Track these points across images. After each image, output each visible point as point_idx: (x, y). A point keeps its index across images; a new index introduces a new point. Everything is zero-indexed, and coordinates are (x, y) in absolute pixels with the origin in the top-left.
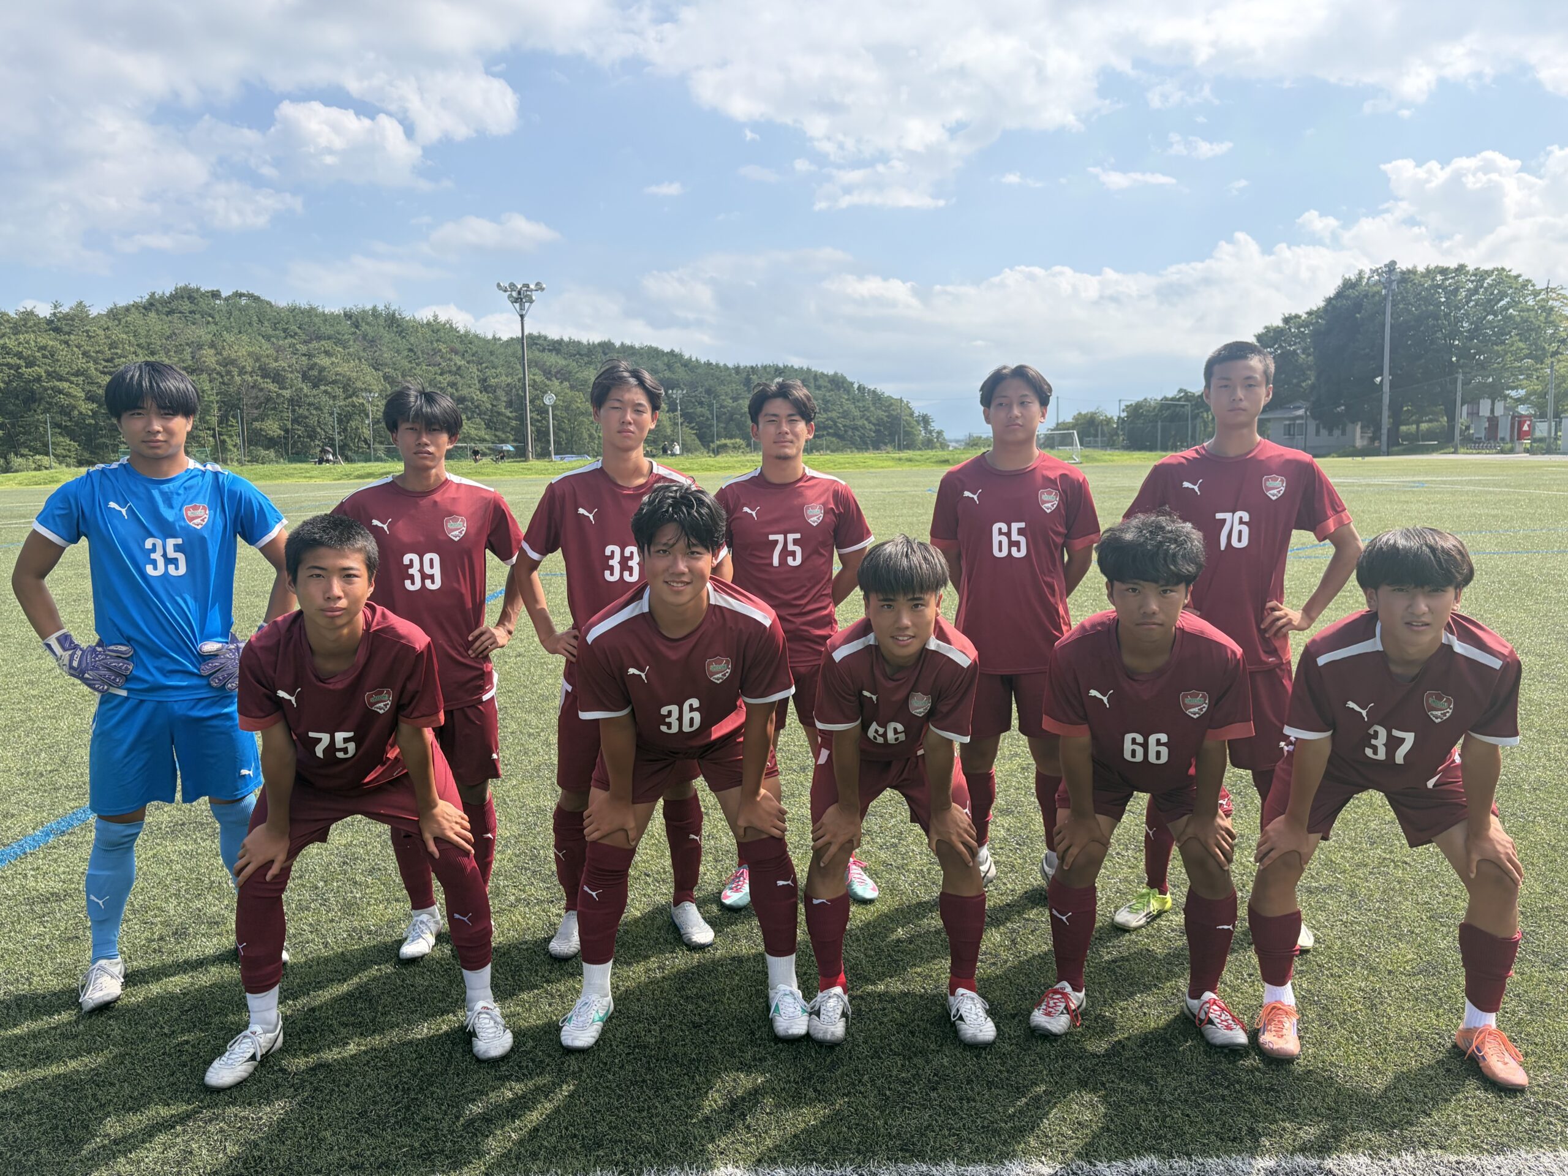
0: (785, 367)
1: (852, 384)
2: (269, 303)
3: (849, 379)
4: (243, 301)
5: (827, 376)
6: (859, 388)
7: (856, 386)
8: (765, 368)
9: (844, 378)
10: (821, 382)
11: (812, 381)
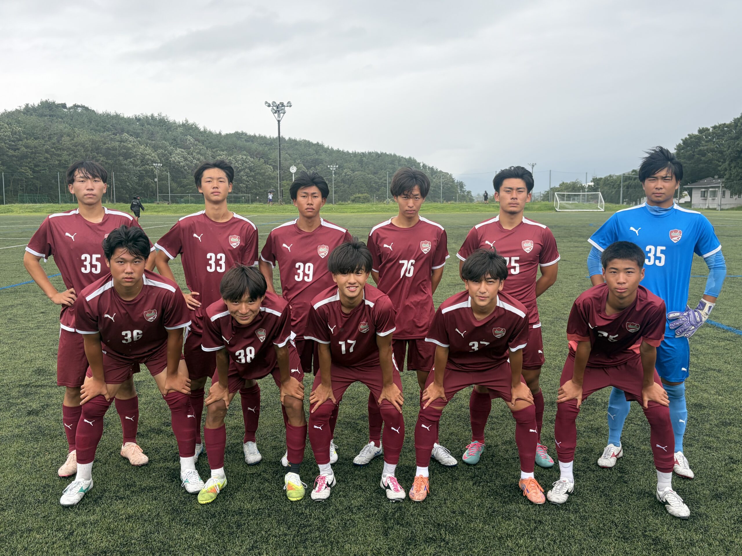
1: (419, 163)
2: (93, 111)
4: (80, 110)
6: (424, 165)
7: (421, 165)
9: (415, 161)
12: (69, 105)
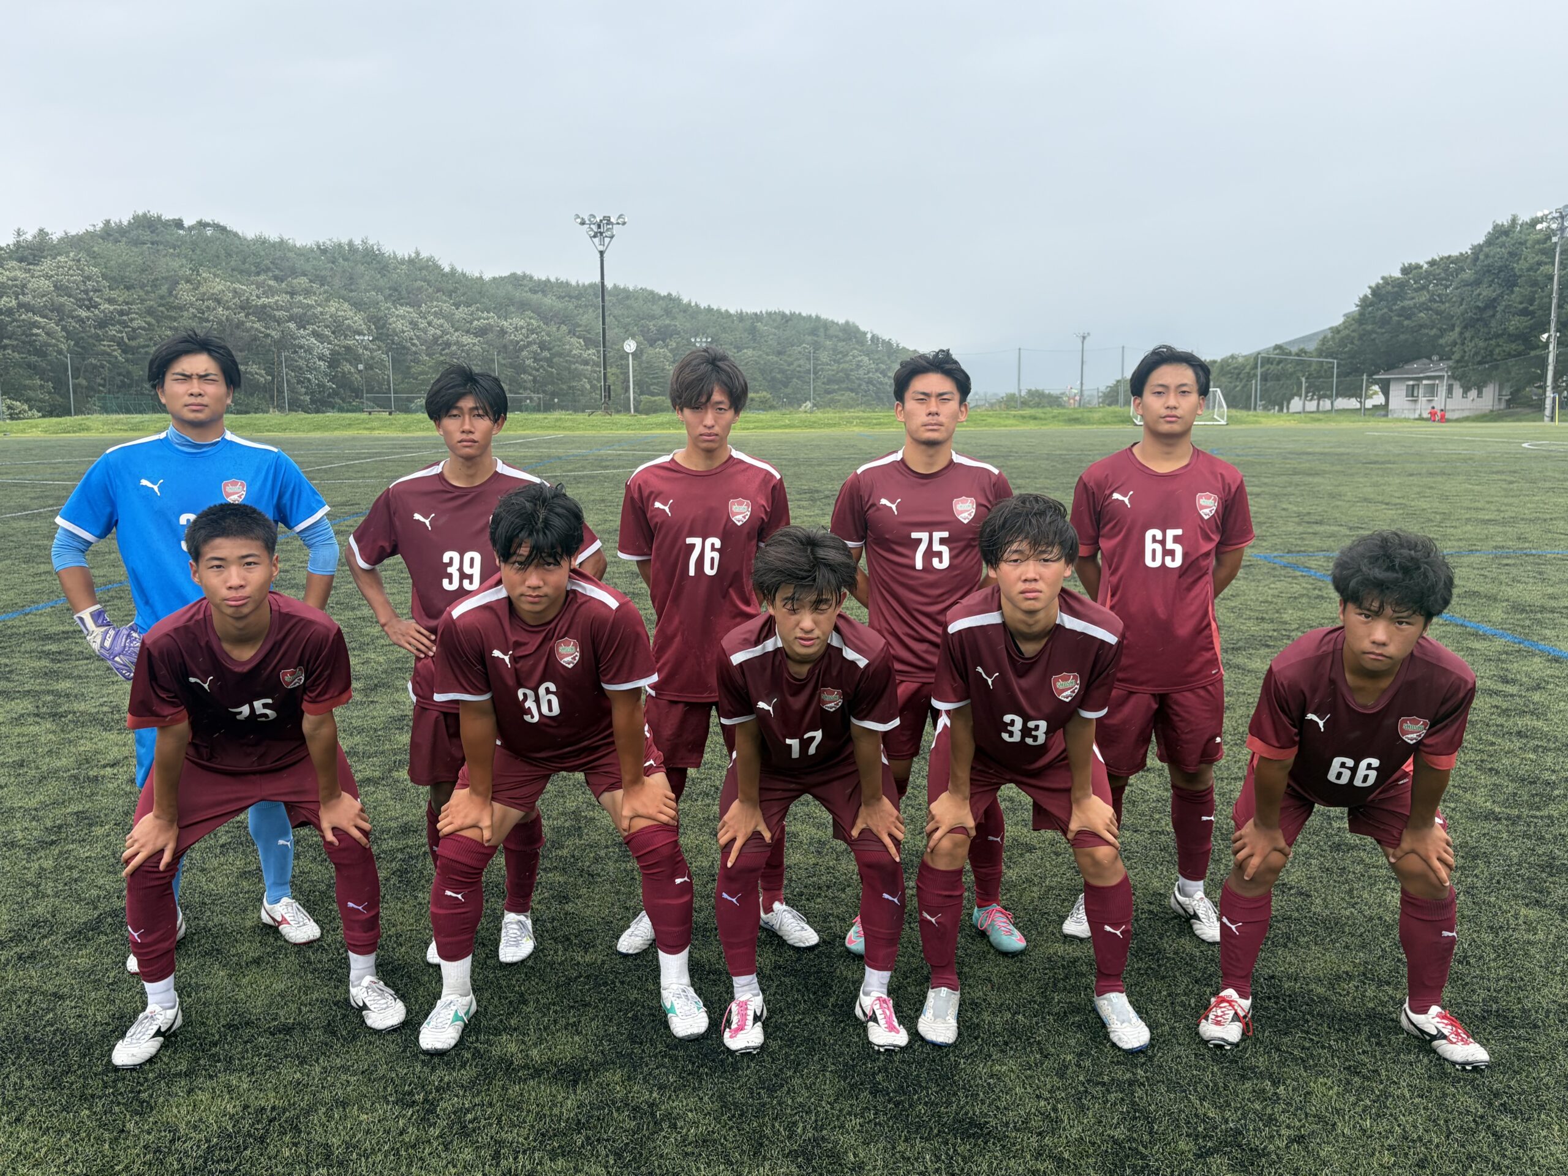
0: (793, 315)
1: (865, 334)
2: (236, 235)
3: (862, 328)
4: (209, 232)
5: (837, 324)
6: (873, 336)
7: (869, 336)
8: (769, 314)
9: (857, 329)
10: (831, 332)
11: (822, 330)
12: (187, 223)
